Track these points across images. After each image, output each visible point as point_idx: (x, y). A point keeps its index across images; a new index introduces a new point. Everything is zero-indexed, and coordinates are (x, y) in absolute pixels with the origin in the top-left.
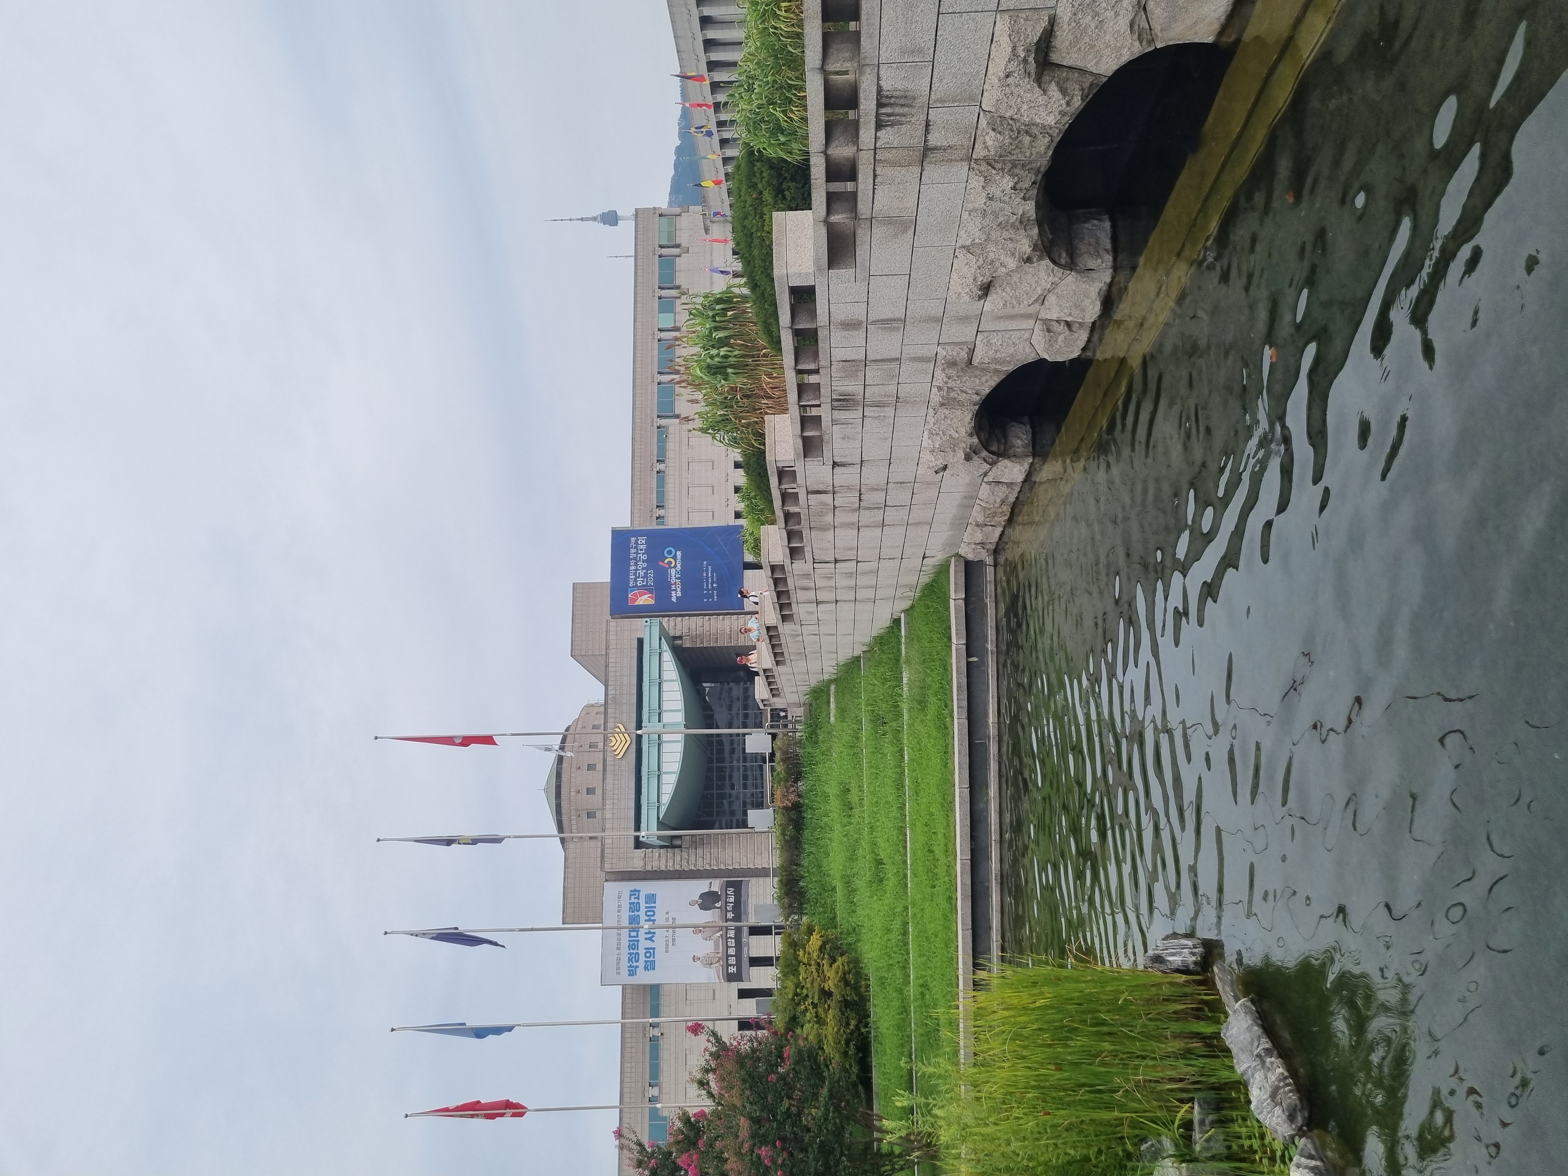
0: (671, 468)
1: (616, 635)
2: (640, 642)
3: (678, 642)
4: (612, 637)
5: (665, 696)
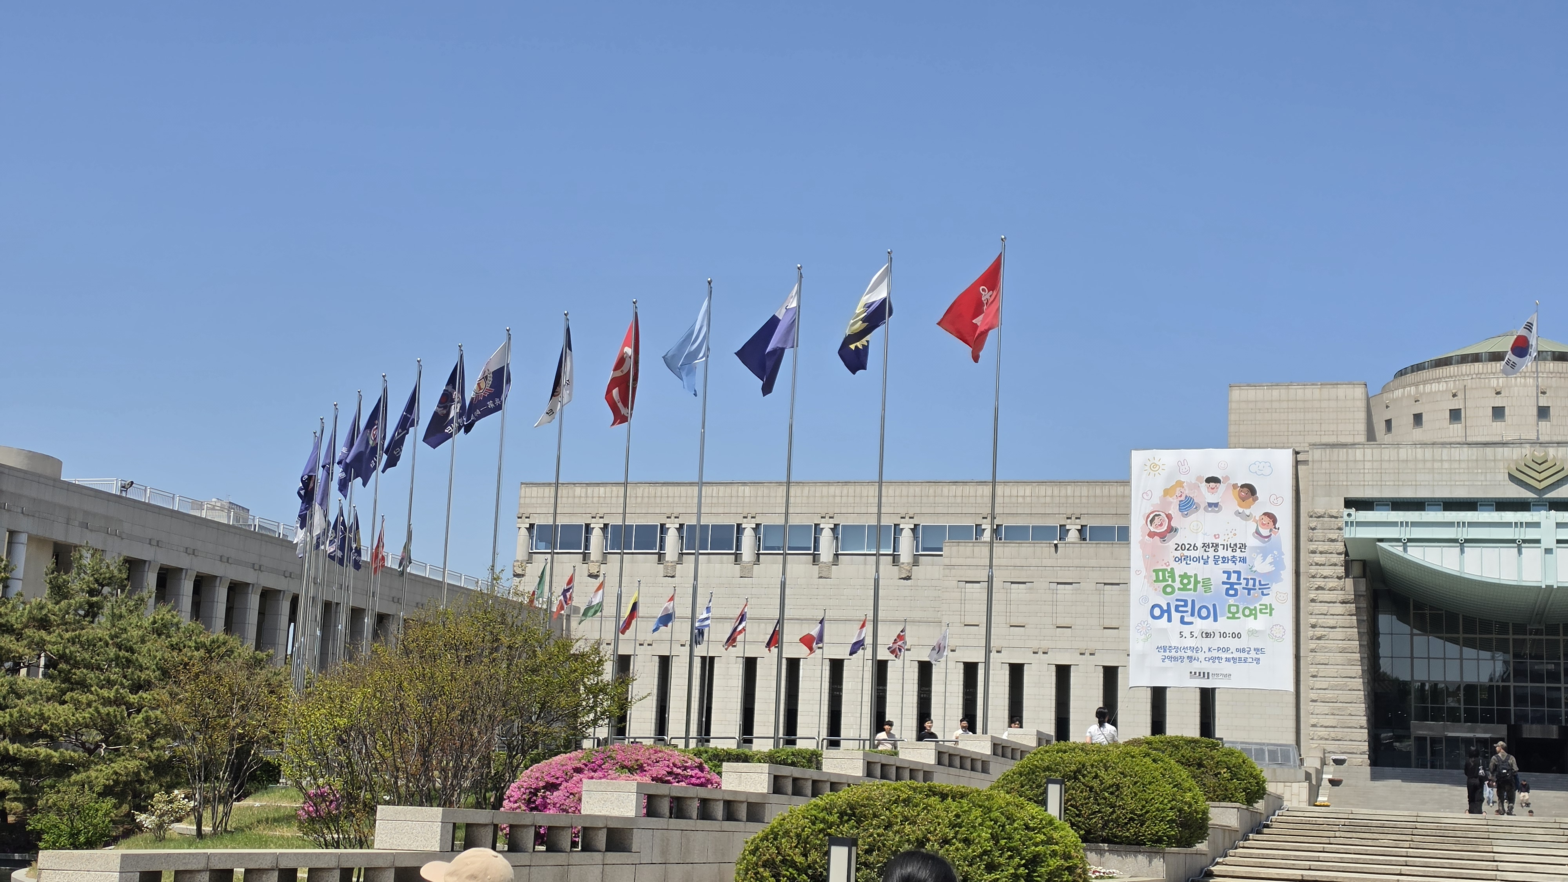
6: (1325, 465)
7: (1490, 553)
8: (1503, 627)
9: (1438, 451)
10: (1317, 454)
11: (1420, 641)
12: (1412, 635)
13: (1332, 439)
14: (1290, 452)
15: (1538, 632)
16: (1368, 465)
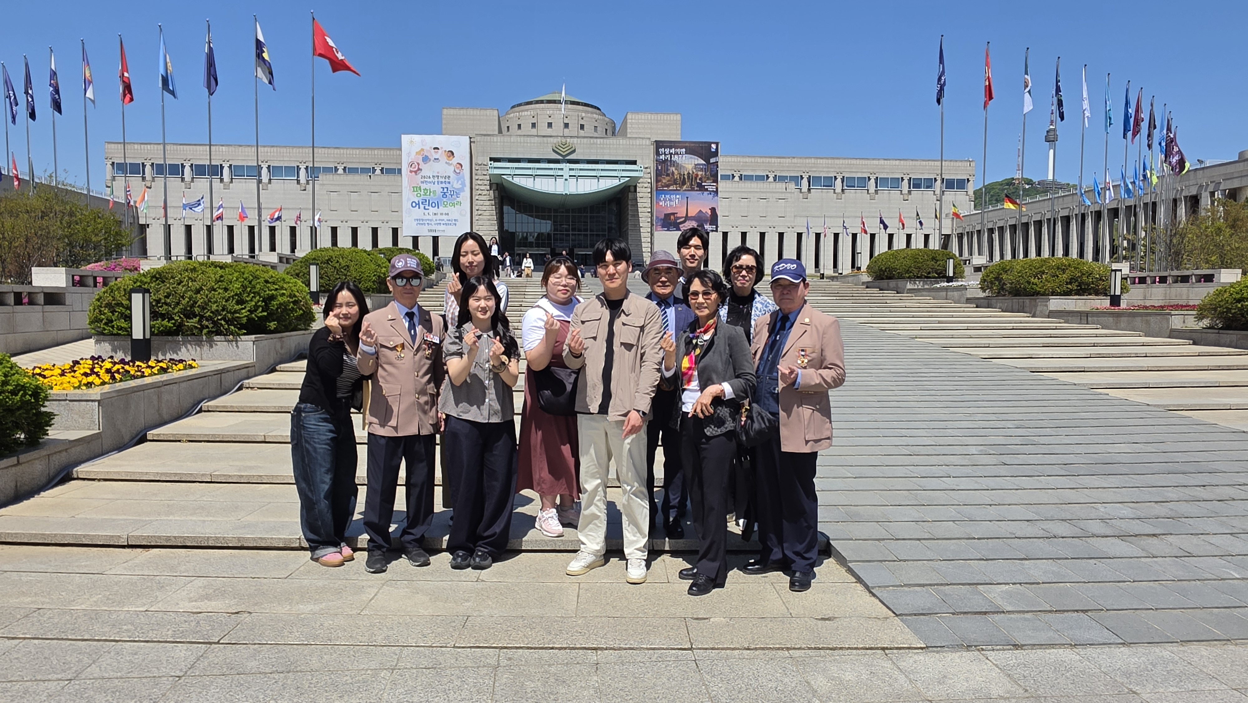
0: (770, 186)
1: (640, 145)
2: (634, 163)
3: (632, 189)
4: (638, 142)
5: (588, 181)
6: (482, 143)
7: (545, 180)
8: (550, 210)
9: (526, 139)
10: (479, 138)
11: (519, 216)
12: (516, 214)
13: (485, 133)
14: (468, 137)
15: (563, 212)
16: (499, 144)
